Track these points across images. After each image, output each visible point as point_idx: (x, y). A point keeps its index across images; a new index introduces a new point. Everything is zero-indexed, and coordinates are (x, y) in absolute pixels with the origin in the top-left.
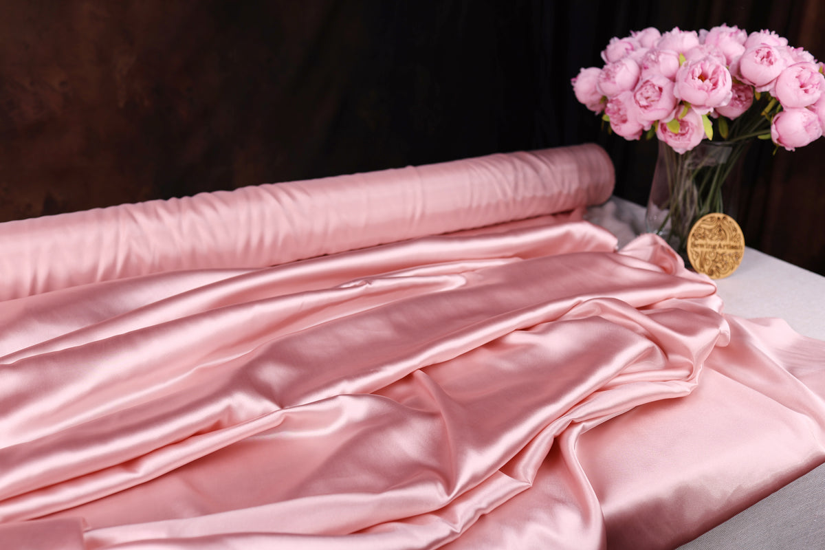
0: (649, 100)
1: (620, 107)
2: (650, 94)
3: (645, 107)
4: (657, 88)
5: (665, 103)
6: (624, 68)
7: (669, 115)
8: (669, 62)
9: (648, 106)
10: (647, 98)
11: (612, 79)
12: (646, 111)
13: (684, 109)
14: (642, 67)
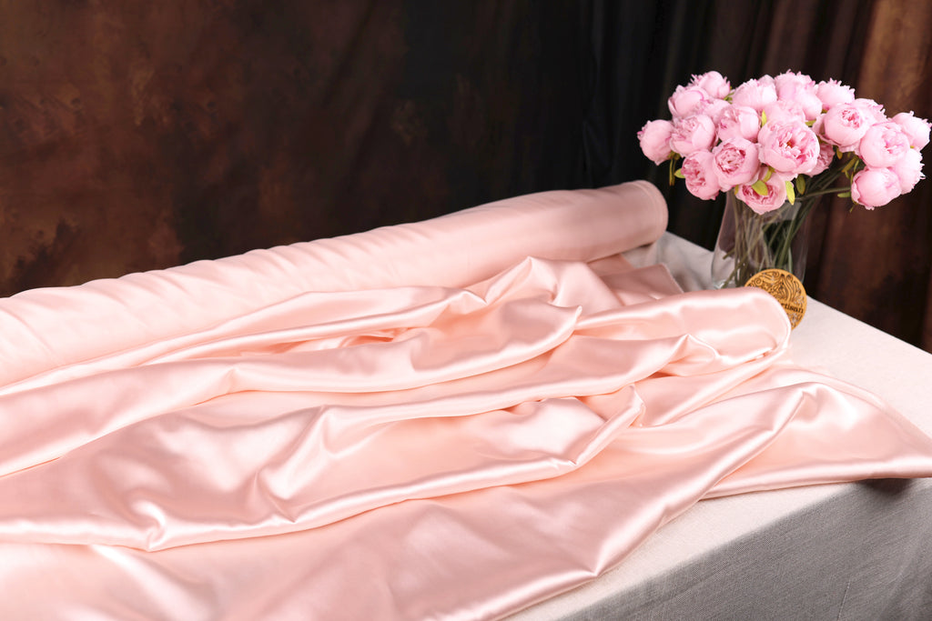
0: (731, 164)
1: (698, 169)
2: (731, 158)
3: (728, 171)
4: (738, 152)
5: (747, 167)
6: (700, 127)
7: (753, 177)
8: (750, 122)
9: (730, 170)
10: (729, 162)
11: (688, 139)
12: (729, 176)
13: (767, 173)
14: (718, 125)
